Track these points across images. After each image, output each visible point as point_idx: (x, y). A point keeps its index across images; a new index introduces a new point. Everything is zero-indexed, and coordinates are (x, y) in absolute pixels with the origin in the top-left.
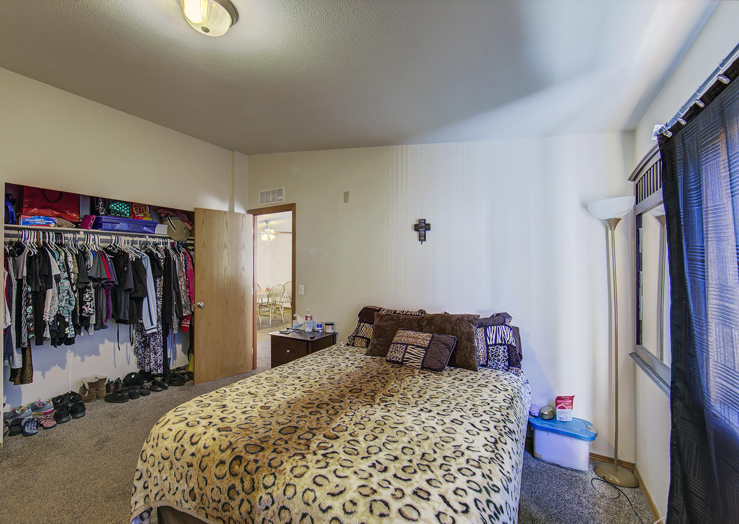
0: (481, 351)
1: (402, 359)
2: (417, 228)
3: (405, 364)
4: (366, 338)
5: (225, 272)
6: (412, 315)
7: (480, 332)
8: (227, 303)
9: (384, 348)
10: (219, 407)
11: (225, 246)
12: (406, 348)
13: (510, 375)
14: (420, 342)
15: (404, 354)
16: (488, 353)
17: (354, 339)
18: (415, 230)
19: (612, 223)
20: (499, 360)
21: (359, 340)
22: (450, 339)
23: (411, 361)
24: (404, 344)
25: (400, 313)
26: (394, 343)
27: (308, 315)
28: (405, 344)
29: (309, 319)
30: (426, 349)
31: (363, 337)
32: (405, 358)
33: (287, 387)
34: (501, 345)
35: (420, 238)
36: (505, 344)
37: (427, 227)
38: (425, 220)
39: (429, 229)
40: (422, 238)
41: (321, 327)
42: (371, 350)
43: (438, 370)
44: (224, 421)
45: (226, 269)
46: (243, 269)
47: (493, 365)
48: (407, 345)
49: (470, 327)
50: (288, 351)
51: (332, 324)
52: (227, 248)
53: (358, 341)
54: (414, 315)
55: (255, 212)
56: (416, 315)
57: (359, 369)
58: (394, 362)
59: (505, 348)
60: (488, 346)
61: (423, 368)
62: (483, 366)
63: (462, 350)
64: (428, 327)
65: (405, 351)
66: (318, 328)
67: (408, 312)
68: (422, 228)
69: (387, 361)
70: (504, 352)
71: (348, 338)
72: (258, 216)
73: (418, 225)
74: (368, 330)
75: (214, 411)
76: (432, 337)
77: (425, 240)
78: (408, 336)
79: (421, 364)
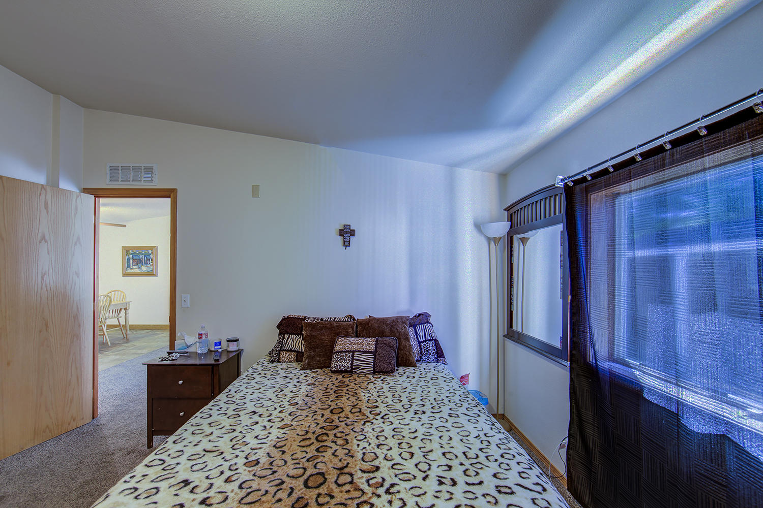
0: (415, 349)
1: (352, 367)
2: (341, 233)
3: (355, 372)
4: (294, 351)
5: (42, 279)
6: (340, 321)
7: (411, 331)
8: (47, 326)
9: (323, 358)
10: (178, 487)
11: (43, 238)
12: (353, 356)
13: (441, 366)
14: (366, 347)
15: (352, 362)
16: (421, 349)
17: (280, 354)
18: (340, 235)
19: (496, 240)
20: (430, 354)
21: (286, 354)
22: (392, 341)
23: (362, 367)
24: (349, 352)
25: (327, 320)
26: (336, 352)
27: (203, 332)
28: (352, 352)
29: (204, 337)
30: (374, 353)
31: (291, 350)
32: (355, 366)
33: (252, 427)
34: (430, 340)
35: (344, 243)
36: (433, 340)
37: (352, 233)
38: (350, 225)
39: (353, 235)
40: (347, 244)
41: (220, 345)
42: (309, 364)
43: (390, 372)
44: (211, 505)
45: (45, 274)
46: (77, 274)
47: (426, 359)
48: (354, 352)
49: (405, 328)
50: (180, 382)
51: (237, 340)
52: (46, 241)
53: (284, 356)
54: (343, 321)
55: (98, 193)
56: (346, 321)
57: (313, 386)
58: (341, 372)
59: (433, 343)
60: (419, 343)
61: (375, 372)
62: (418, 361)
63: (402, 350)
64: (365, 331)
65: (353, 359)
66: (216, 347)
67: (335, 318)
68: (346, 233)
69: (333, 372)
70: (433, 346)
71: (270, 353)
72: (101, 199)
73: (343, 230)
74: (296, 342)
75: (176, 495)
76: (377, 341)
77: (349, 246)
78: (351, 344)
79: (372, 369)
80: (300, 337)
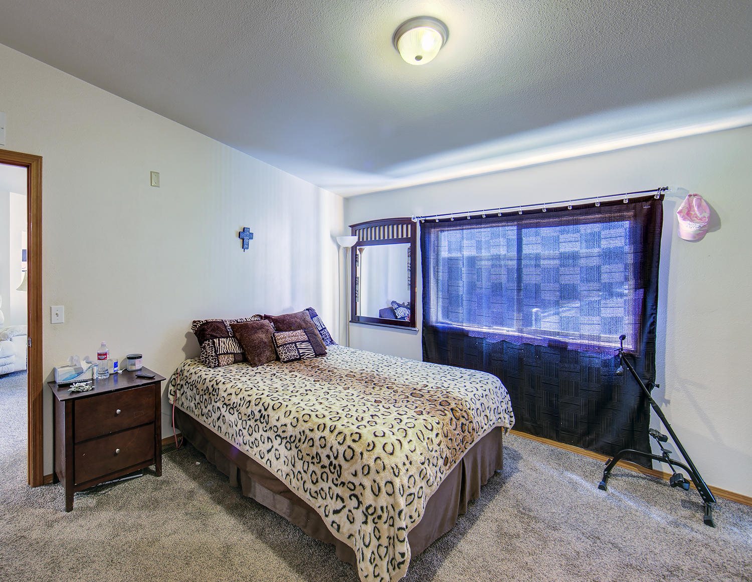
1: (299, 355)
3: (303, 358)
4: (230, 354)
12: (296, 346)
14: (301, 338)
15: (298, 351)
18: (239, 239)
21: (224, 357)
24: (291, 343)
26: (280, 346)
27: (102, 352)
28: (293, 343)
30: (309, 341)
32: (301, 353)
37: (251, 235)
38: (249, 229)
39: (252, 238)
40: (244, 246)
48: (295, 343)
50: (118, 411)
51: (140, 357)
53: (223, 359)
58: (293, 361)
61: (317, 356)
65: (297, 349)
66: (115, 369)
68: (245, 236)
69: (286, 362)
73: (241, 234)
74: (228, 345)
76: (304, 332)
77: (248, 248)
78: (289, 337)
79: (314, 354)
80: (230, 340)
